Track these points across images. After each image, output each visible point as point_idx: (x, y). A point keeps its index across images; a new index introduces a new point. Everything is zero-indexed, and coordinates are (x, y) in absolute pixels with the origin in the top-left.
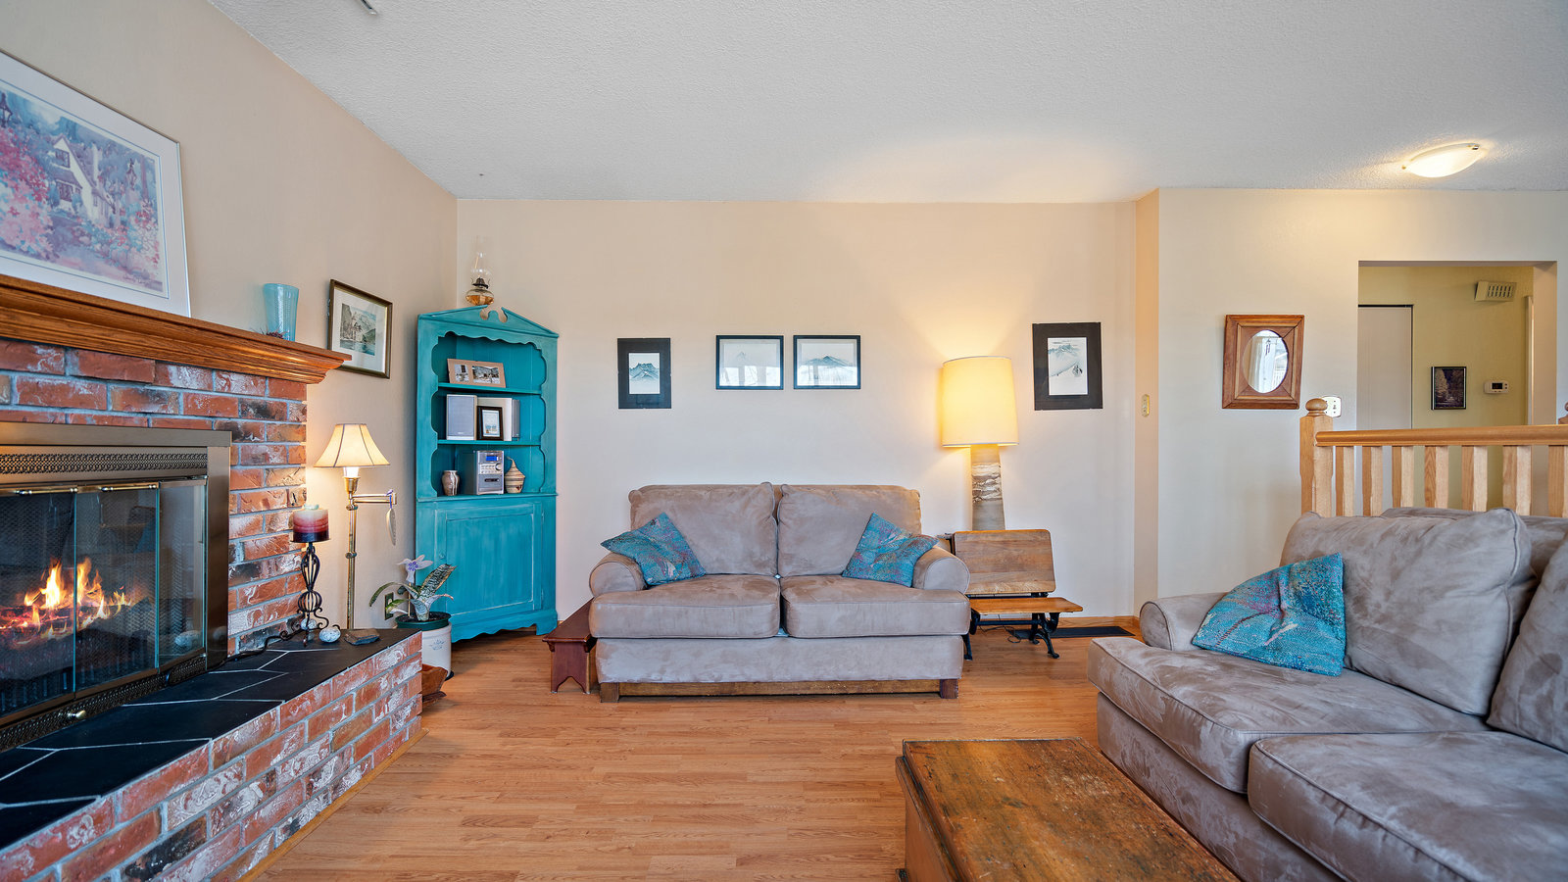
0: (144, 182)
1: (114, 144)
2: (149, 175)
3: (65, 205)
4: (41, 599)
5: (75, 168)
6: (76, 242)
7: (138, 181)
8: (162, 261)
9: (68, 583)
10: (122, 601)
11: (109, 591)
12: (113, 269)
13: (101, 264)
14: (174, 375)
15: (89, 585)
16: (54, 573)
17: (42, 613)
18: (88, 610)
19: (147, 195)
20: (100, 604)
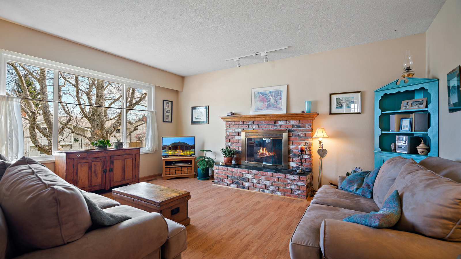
0: (281, 94)
1: (276, 91)
2: (281, 93)
3: (269, 102)
4: (260, 152)
5: (271, 97)
6: (270, 106)
7: (280, 94)
8: (282, 105)
9: (263, 150)
10: (271, 154)
11: (268, 152)
12: (275, 108)
13: (273, 108)
14: (279, 122)
15: (266, 151)
16: (261, 149)
17: (260, 153)
18: (266, 154)
19: (281, 96)
20: (267, 153)
